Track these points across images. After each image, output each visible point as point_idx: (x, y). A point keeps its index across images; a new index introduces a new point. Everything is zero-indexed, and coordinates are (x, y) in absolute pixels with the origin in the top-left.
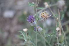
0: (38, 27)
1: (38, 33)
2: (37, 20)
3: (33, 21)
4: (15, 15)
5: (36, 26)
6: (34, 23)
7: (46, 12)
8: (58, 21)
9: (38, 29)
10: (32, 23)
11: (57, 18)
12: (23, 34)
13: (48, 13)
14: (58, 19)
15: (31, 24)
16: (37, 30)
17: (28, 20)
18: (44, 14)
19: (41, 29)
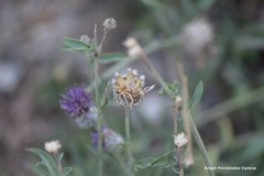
0: (106, 131)
1: (105, 156)
3: (87, 110)
4: (23, 81)
5: (99, 128)
6: (90, 116)
7: (135, 72)
8: (180, 109)
9: (106, 140)
10: (82, 117)
11: (179, 99)
12: (46, 162)
13: (143, 77)
14: (182, 102)
15: (78, 120)
16: (104, 144)
18: (127, 83)
19: (119, 139)
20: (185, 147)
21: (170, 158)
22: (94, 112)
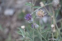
0: (35, 24)
1: (35, 30)
2: (34, 17)
3: (31, 19)
5: (33, 23)
7: (42, 10)
8: (53, 19)
9: (35, 26)
10: (29, 21)
12: (21, 31)
13: (44, 12)
14: (53, 17)
17: (26, 18)
20: (53, 28)
21: (50, 30)
22: (32, 19)
